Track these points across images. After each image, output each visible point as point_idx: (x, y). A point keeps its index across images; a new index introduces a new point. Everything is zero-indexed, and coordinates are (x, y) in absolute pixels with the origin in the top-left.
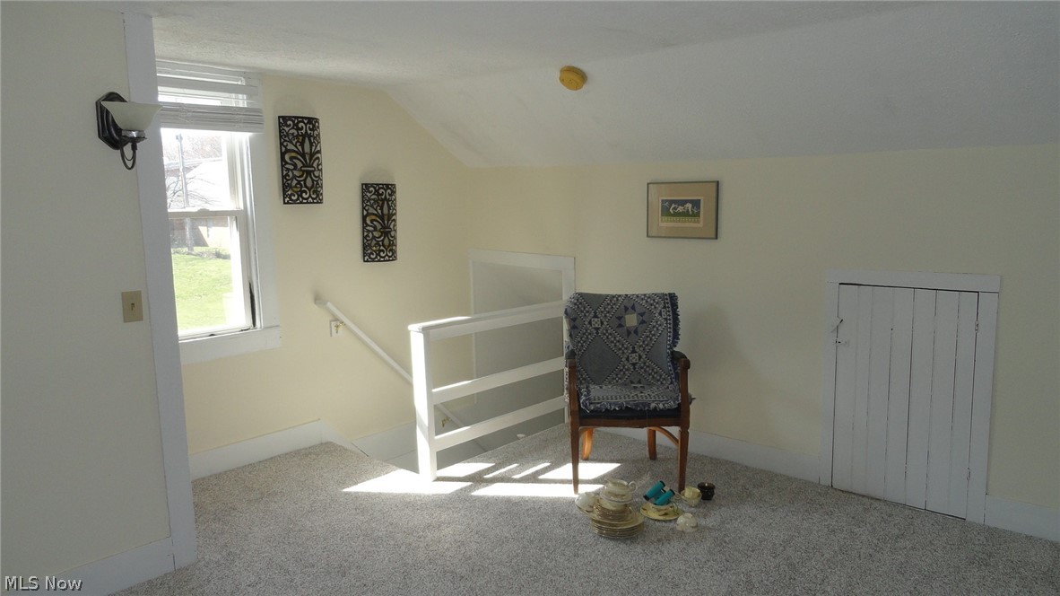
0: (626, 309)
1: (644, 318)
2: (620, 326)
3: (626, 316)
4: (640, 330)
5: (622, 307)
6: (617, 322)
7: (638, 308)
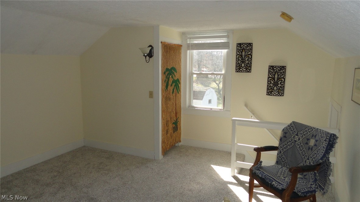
0: (313, 136)
1: (317, 143)
2: (307, 143)
3: (311, 140)
4: (314, 149)
5: (312, 134)
6: (306, 141)
7: (317, 138)
